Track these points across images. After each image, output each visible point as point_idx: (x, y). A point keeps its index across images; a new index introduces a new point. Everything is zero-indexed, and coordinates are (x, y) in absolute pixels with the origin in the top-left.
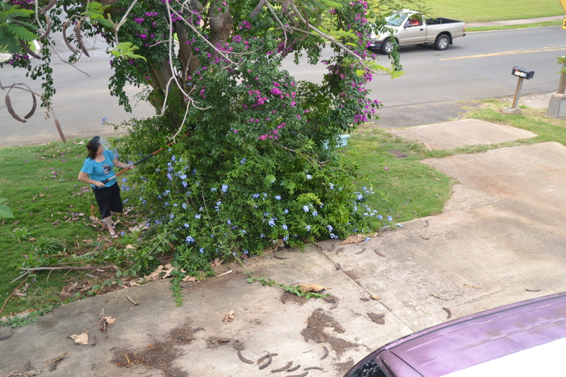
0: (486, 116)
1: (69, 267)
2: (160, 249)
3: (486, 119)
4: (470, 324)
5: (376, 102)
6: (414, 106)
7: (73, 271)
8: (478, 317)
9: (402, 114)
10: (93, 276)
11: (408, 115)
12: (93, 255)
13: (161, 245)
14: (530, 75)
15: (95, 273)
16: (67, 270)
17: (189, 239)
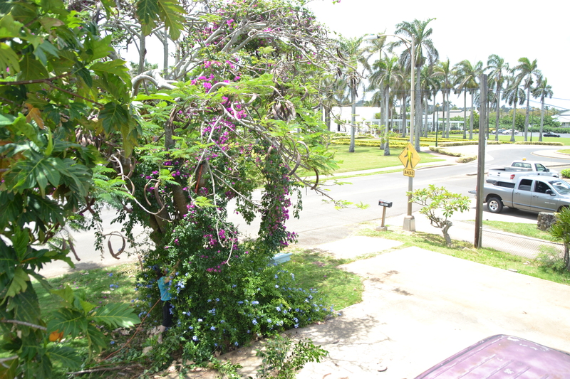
0: (367, 233)
1: (105, 368)
2: (173, 349)
3: (368, 235)
4: (444, 368)
5: (294, 233)
6: (318, 230)
7: (108, 371)
8: (446, 362)
9: (311, 236)
10: (123, 374)
11: (315, 237)
12: (120, 357)
13: (174, 345)
14: (390, 205)
15: (125, 372)
16: (102, 371)
17: (195, 338)
